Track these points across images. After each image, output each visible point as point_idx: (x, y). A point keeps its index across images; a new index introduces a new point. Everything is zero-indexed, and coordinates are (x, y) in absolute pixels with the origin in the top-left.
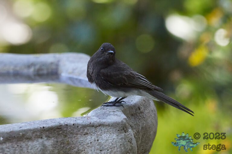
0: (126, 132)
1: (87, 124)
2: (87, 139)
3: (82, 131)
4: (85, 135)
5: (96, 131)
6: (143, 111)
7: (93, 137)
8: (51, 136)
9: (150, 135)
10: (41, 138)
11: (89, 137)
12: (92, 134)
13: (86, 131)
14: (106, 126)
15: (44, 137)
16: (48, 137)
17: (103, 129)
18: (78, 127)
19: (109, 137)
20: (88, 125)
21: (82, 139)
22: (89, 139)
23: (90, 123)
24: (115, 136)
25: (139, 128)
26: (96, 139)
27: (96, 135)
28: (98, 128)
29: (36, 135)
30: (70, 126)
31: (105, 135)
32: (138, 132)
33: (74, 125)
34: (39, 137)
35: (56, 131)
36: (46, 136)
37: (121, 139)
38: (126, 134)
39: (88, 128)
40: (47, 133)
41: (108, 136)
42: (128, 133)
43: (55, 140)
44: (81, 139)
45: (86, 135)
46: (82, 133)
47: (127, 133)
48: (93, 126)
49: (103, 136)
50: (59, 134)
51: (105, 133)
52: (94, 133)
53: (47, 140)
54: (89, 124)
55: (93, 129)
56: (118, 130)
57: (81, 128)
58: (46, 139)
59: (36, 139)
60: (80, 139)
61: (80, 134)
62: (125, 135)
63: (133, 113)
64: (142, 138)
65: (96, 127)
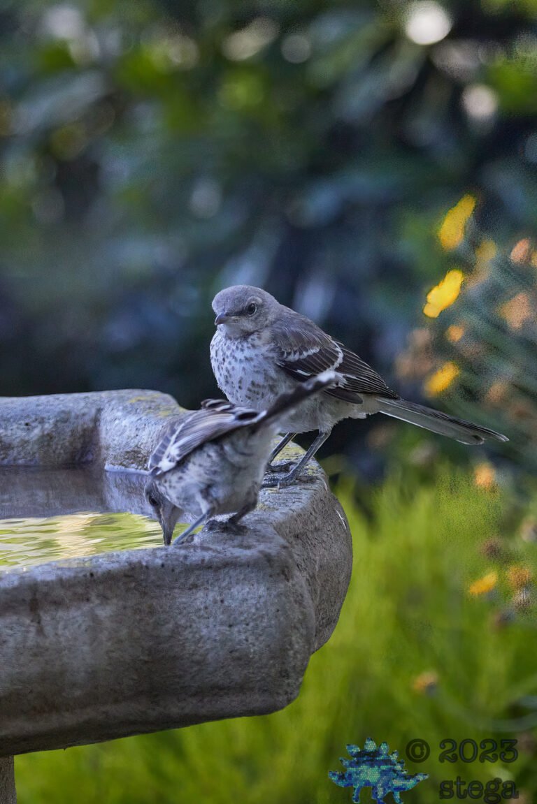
0: (288, 580)
1: (196, 563)
2: (195, 599)
3: (182, 580)
4: (190, 589)
5: (218, 580)
6: (321, 526)
7: (211, 595)
8: (109, 594)
9: (339, 582)
10: (88, 600)
11: (200, 594)
12: (206, 586)
13: (192, 580)
14: (240, 566)
15: (93, 598)
16: (104, 598)
17: (235, 574)
18: (173, 570)
19: (248, 593)
20: (198, 565)
21: (184, 600)
22: (201, 598)
23: (203, 561)
24: (262, 590)
25: (314, 568)
26: (219, 598)
27: (216, 588)
28: (222, 571)
29: (75, 594)
30: (155, 569)
31: (238, 587)
32: (313, 577)
33: (163, 565)
34: (83, 600)
35: (120, 584)
36: (98, 596)
37: (279, 595)
38: (290, 584)
39: (197, 572)
40: (101, 587)
41: (247, 589)
42: (294, 583)
43: (121, 603)
44: (182, 599)
45: (194, 591)
46: (183, 584)
47: (291, 581)
48: (210, 567)
49: (235, 591)
50: (128, 590)
51: (237, 584)
52: (212, 584)
53: (101, 604)
54: (200, 562)
55: (210, 575)
56: (271, 576)
57: (180, 572)
58: (97, 602)
59: (75, 604)
60: (179, 600)
61: (179, 588)
62: (286, 586)
63: (298, 531)
64: (321, 591)
65: (218, 569)
